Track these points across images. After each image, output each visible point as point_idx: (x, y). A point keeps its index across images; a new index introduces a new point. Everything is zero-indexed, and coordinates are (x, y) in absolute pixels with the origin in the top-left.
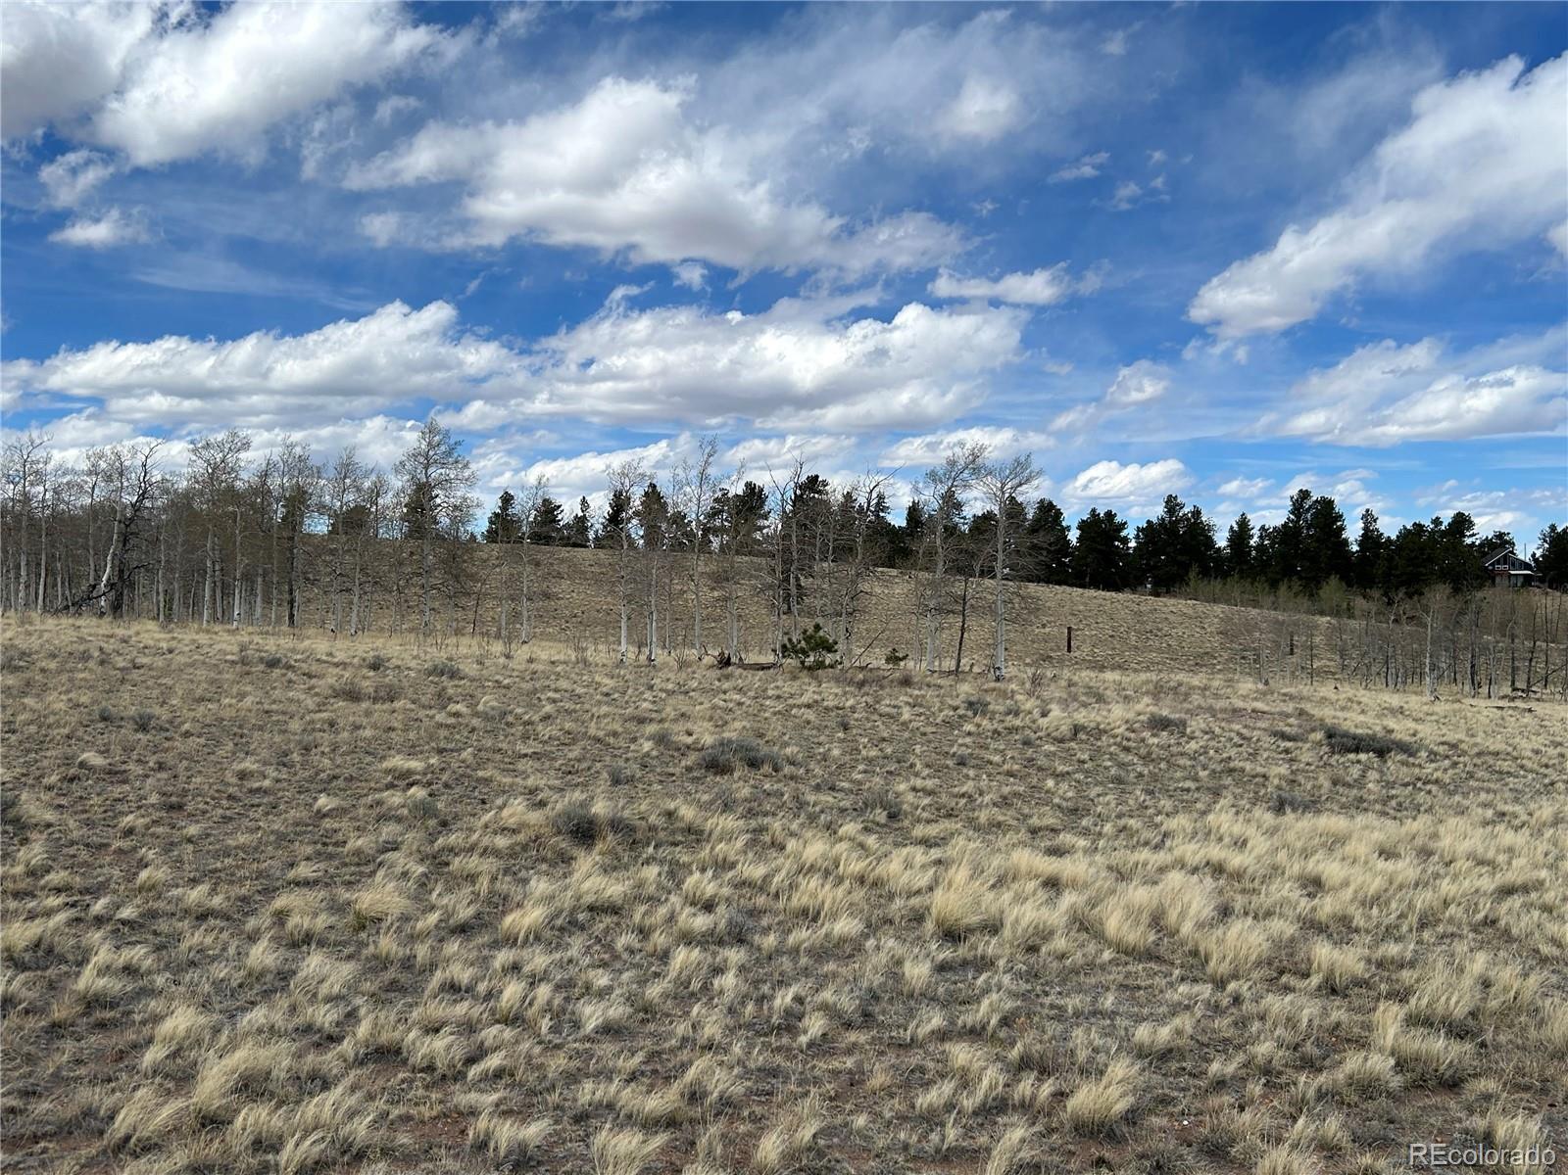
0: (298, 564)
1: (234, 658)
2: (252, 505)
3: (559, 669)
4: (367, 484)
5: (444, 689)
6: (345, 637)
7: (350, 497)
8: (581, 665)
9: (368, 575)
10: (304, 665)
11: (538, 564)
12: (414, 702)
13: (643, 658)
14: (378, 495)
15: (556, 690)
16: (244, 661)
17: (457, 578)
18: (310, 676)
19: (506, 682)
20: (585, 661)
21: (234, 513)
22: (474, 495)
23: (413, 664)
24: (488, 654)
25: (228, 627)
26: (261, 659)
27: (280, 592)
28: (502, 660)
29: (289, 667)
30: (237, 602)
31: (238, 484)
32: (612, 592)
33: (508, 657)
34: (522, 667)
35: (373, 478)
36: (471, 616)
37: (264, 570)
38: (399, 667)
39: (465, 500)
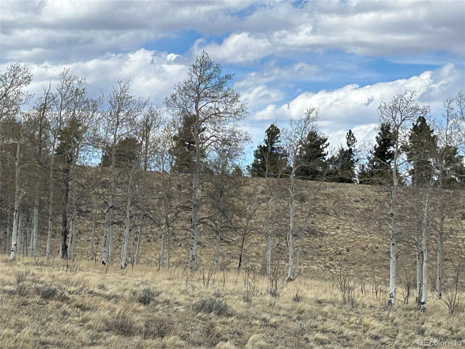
0: (73, 196)
1: (12, 288)
2: (31, 137)
3: (326, 309)
4: (140, 118)
5: (212, 326)
6: (115, 270)
7: (123, 131)
8: (348, 306)
9: (138, 208)
10: (77, 297)
11: (302, 199)
12: (183, 338)
13: (412, 300)
14: (148, 128)
15: (324, 331)
16: (22, 292)
17: (223, 212)
18: (83, 308)
19: (273, 320)
20: (353, 302)
21: (14, 146)
22: (242, 128)
23: (181, 299)
24: (253, 291)
25: (6, 257)
26: (38, 290)
27: (54, 224)
28: (268, 298)
29: (64, 299)
30: (14, 233)
31: (19, 117)
32: (380, 230)
33: (274, 294)
34: (289, 306)
35: (146, 111)
36: (236, 250)
37: (41, 201)
38: (167, 302)
39: (234, 133)
